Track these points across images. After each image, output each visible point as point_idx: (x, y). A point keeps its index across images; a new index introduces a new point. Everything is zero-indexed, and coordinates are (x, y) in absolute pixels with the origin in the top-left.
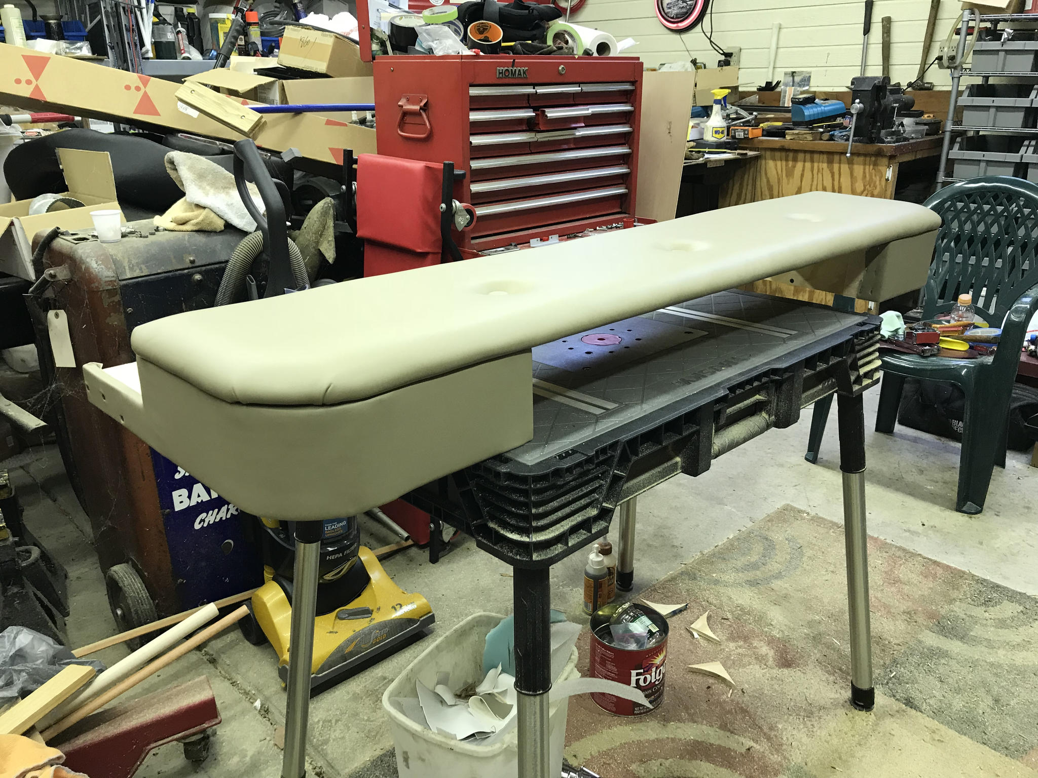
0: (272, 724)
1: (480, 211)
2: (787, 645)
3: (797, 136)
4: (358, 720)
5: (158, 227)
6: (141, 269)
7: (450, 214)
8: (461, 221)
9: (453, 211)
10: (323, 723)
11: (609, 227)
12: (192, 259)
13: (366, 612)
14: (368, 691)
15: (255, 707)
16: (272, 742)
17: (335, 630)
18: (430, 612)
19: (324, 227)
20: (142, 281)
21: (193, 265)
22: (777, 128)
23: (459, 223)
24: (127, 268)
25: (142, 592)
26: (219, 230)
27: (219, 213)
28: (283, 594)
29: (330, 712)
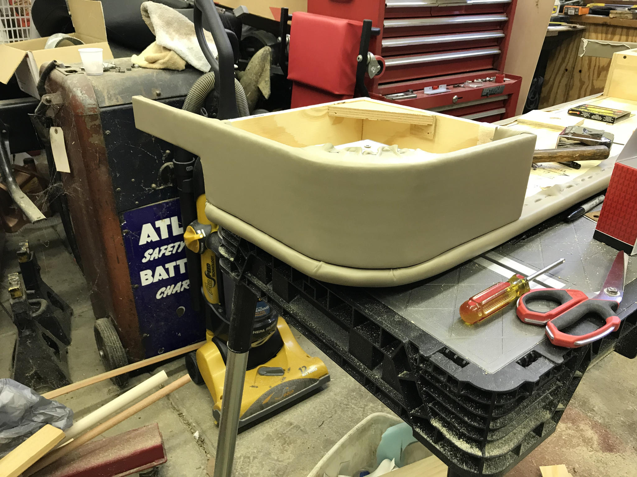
0: (206, 452)
1: (389, 63)
2: (608, 430)
3: (619, 15)
4: (270, 459)
5: (134, 65)
6: (117, 99)
7: (365, 63)
8: (373, 70)
9: (368, 62)
10: (244, 458)
11: (484, 80)
12: (158, 92)
13: (279, 372)
14: (278, 434)
15: (195, 437)
16: (205, 471)
17: (256, 385)
18: (327, 374)
19: (263, 70)
20: (118, 109)
21: (159, 97)
22: (601, 8)
23: (372, 72)
24: (106, 97)
25: (117, 343)
26: (181, 69)
27: (182, 55)
28: (219, 352)
29: (250, 450)
